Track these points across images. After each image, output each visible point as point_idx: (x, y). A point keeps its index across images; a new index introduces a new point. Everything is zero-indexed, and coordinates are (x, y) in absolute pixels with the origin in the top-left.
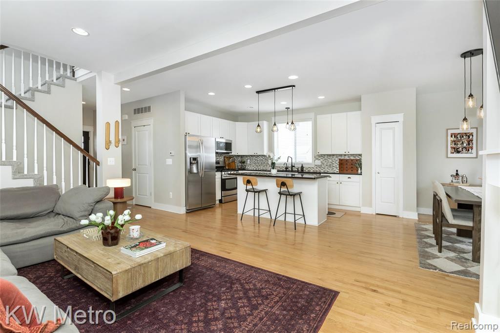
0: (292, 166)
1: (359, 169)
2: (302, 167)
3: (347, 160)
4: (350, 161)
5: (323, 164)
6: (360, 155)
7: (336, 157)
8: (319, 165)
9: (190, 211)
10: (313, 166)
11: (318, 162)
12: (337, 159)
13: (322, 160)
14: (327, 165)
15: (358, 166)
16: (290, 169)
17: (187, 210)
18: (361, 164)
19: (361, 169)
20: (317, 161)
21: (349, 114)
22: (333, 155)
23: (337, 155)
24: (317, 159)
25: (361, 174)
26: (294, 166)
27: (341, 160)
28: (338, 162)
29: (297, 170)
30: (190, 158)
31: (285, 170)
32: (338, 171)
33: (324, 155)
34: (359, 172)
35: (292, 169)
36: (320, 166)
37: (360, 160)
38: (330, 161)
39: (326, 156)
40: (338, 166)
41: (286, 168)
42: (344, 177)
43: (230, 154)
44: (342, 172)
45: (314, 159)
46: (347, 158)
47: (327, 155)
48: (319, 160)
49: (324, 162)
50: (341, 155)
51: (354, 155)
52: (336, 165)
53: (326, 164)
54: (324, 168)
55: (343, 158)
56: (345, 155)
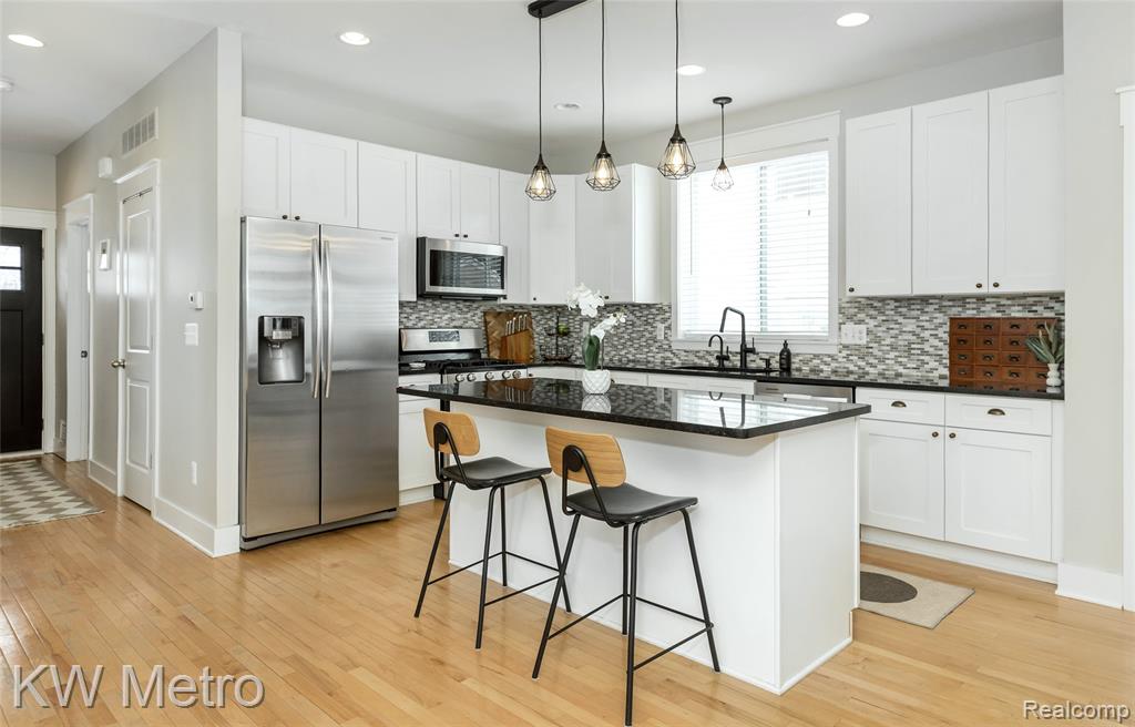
0: (746, 351)
1: (1053, 367)
2: (786, 356)
3: (988, 324)
4: (1007, 328)
5: (878, 340)
6: (1058, 298)
7: (939, 310)
8: (858, 348)
9: (256, 547)
10: (833, 351)
11: (856, 334)
12: (941, 318)
13: (872, 323)
14: (893, 348)
15: (1044, 351)
16: (736, 361)
17: (246, 540)
18: (1061, 341)
19: (1061, 369)
20: (849, 327)
21: (1001, 94)
22: (925, 300)
23: (941, 298)
24: (850, 318)
25: (1061, 397)
26: (752, 351)
27: (958, 325)
28: (943, 332)
29: (763, 365)
30: (261, 319)
31: (716, 363)
32: (946, 372)
33: (883, 300)
34: (1052, 379)
35: (744, 361)
36: (862, 352)
37: (1058, 324)
38: (910, 325)
39: (893, 304)
40: (945, 353)
41: (722, 358)
42: (969, 409)
43: (502, 301)
44: (963, 381)
45: (838, 318)
46: (989, 312)
47: (896, 299)
48: (861, 322)
49: (880, 332)
50: (962, 300)
51: (1025, 296)
52: (937, 341)
53: (888, 341)
54: (882, 360)
55: (970, 313)
56: (981, 299)
